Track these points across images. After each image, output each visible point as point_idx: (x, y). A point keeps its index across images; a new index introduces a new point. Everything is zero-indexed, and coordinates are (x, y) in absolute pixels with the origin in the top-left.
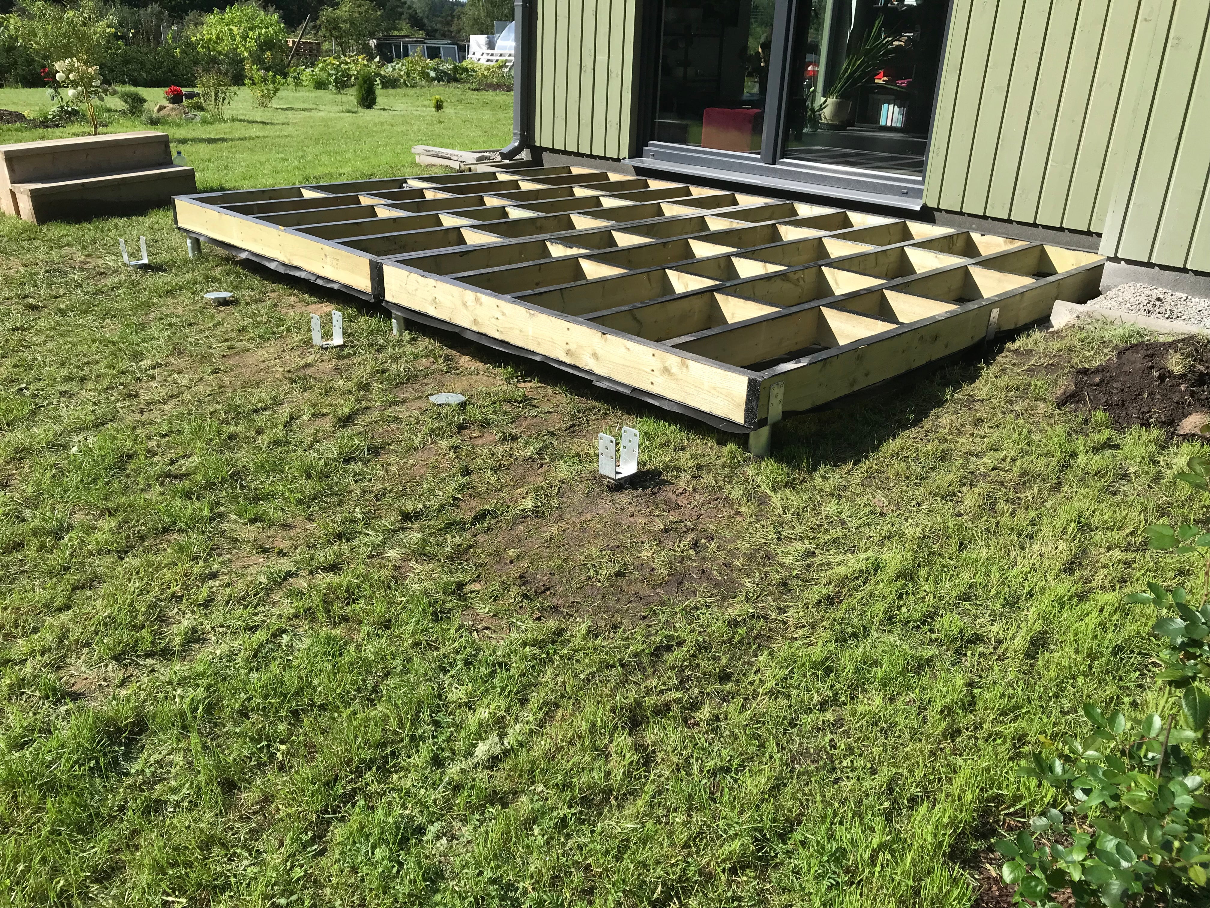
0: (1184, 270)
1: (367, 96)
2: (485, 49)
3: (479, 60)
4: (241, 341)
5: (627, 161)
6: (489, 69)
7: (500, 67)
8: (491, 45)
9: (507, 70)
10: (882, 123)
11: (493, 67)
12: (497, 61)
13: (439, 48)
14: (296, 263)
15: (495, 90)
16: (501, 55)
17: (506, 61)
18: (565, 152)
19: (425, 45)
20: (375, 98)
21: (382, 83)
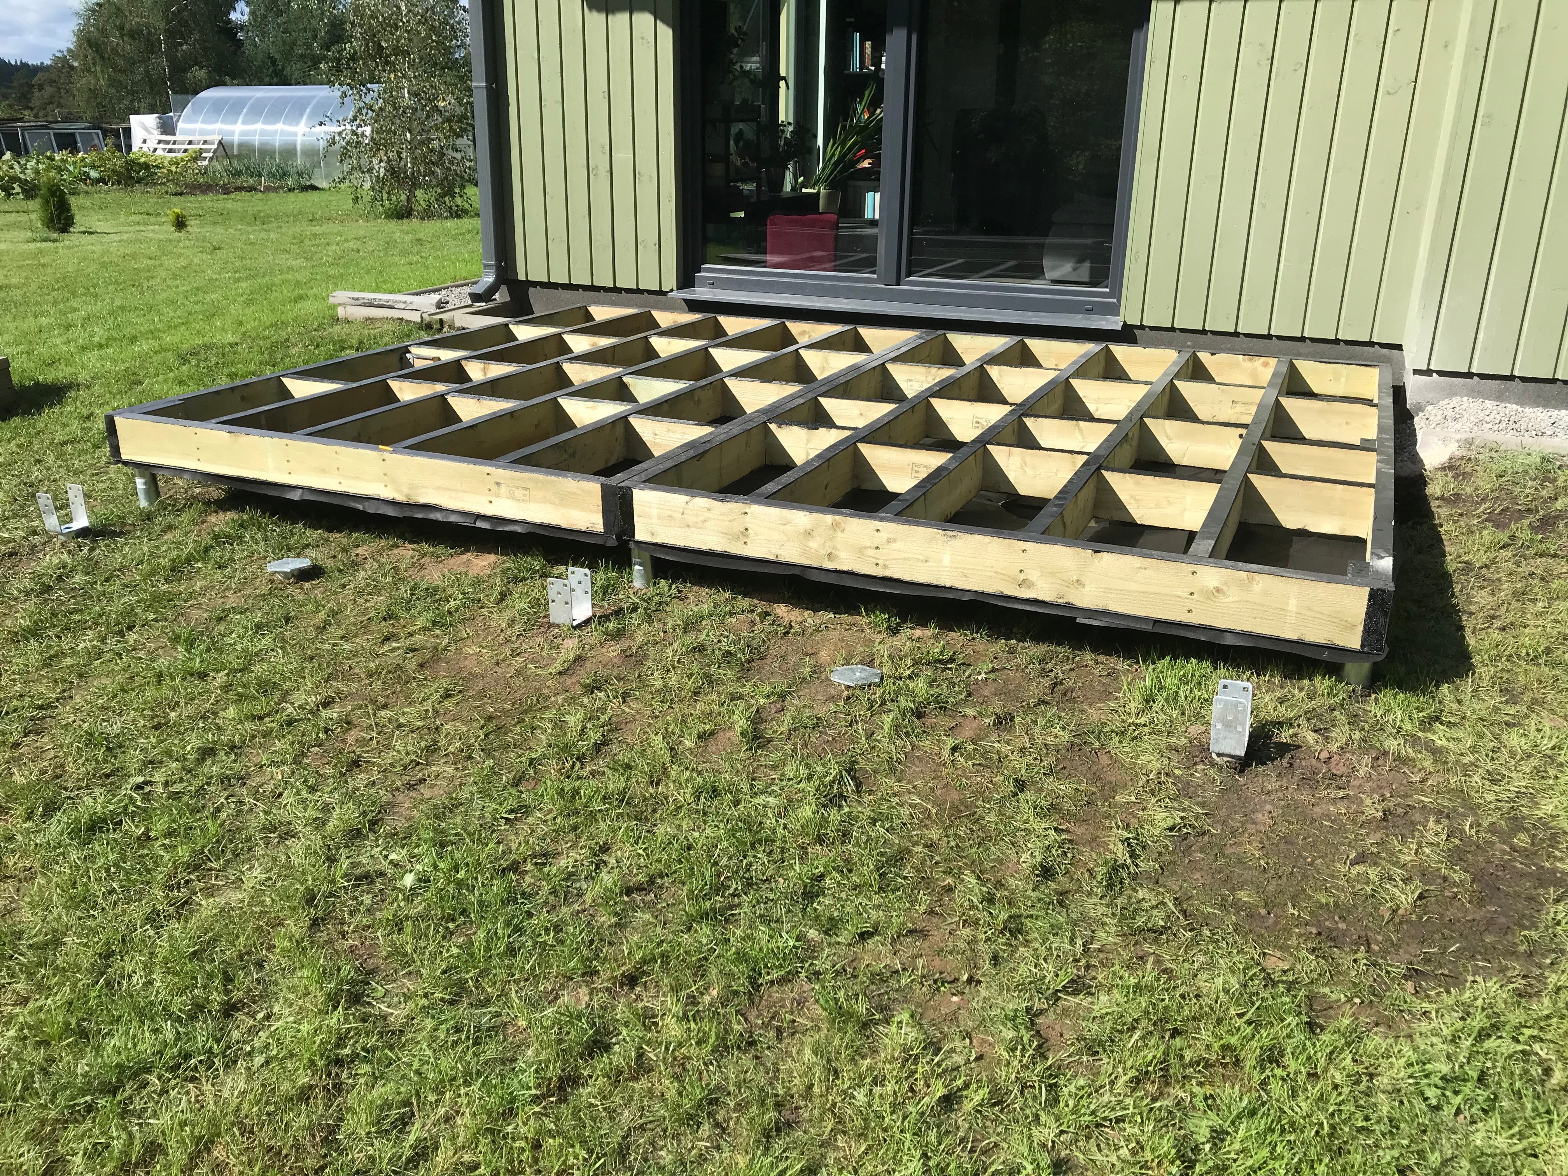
0: (1512, 378)
1: (59, 216)
2: (157, 135)
3: (155, 150)
4: (411, 635)
5: (675, 294)
6: (177, 163)
7: (195, 159)
8: (167, 128)
9: (206, 163)
10: (868, 215)
11: (182, 160)
12: (186, 151)
13: (73, 135)
14: (423, 500)
15: (204, 192)
16: (190, 143)
17: (201, 151)
18: (570, 287)
19: (51, 132)
20: (72, 217)
21: (24, 191)
